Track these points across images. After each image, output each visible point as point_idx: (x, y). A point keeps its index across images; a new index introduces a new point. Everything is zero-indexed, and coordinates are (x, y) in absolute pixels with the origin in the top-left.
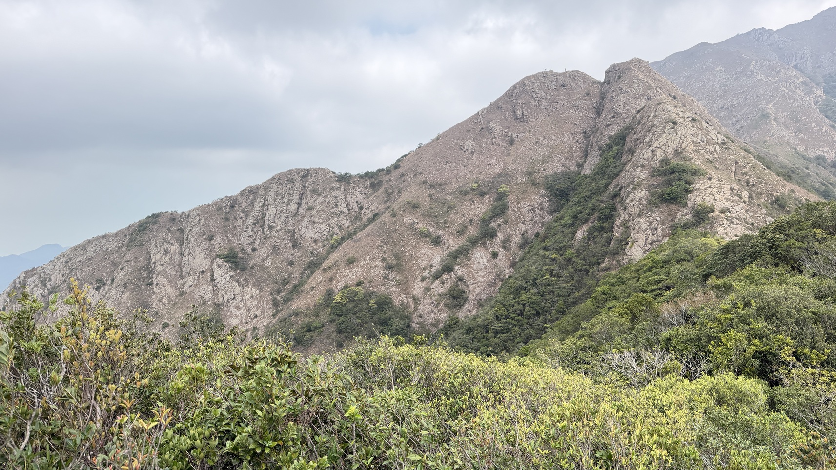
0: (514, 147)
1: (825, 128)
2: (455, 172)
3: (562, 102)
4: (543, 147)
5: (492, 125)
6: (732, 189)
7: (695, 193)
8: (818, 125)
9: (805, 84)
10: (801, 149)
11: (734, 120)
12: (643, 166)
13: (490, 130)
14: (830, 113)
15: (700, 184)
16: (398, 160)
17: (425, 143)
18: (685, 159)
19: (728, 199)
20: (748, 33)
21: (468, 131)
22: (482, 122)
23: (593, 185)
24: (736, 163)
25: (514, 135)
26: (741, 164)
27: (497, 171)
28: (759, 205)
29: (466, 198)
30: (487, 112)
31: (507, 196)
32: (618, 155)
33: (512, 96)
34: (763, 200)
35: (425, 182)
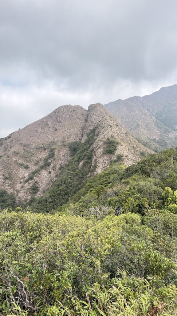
0: (57, 132)
1: (156, 130)
2: (34, 140)
3: (74, 116)
4: (67, 132)
5: (48, 123)
6: (129, 149)
7: (118, 150)
8: (154, 129)
9: (150, 115)
10: (149, 136)
11: (129, 126)
12: (101, 141)
13: (48, 125)
14: (157, 125)
15: (119, 147)
16: (10, 135)
17: (21, 128)
18: (114, 138)
19: (127, 152)
20: (133, 97)
21: (39, 125)
22: (45, 122)
23: (85, 147)
24: (130, 140)
25: (57, 127)
26: (131, 141)
27: (50, 140)
28: (137, 154)
29: (39, 150)
30: (46, 118)
31: (54, 150)
32: (93, 137)
33: (56, 113)
34: (138, 153)
35: (21, 144)
